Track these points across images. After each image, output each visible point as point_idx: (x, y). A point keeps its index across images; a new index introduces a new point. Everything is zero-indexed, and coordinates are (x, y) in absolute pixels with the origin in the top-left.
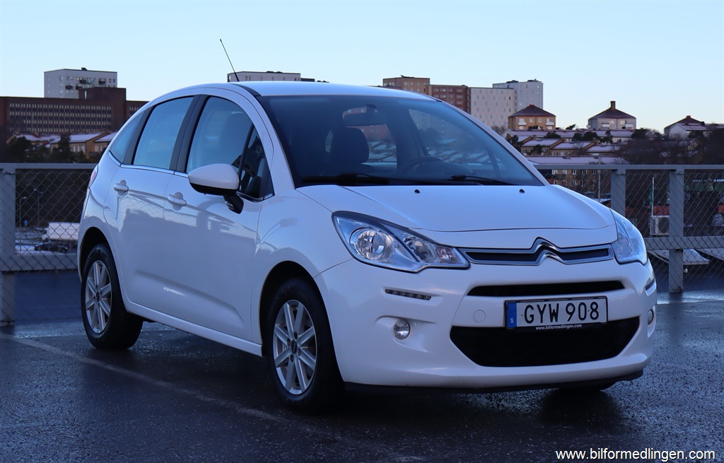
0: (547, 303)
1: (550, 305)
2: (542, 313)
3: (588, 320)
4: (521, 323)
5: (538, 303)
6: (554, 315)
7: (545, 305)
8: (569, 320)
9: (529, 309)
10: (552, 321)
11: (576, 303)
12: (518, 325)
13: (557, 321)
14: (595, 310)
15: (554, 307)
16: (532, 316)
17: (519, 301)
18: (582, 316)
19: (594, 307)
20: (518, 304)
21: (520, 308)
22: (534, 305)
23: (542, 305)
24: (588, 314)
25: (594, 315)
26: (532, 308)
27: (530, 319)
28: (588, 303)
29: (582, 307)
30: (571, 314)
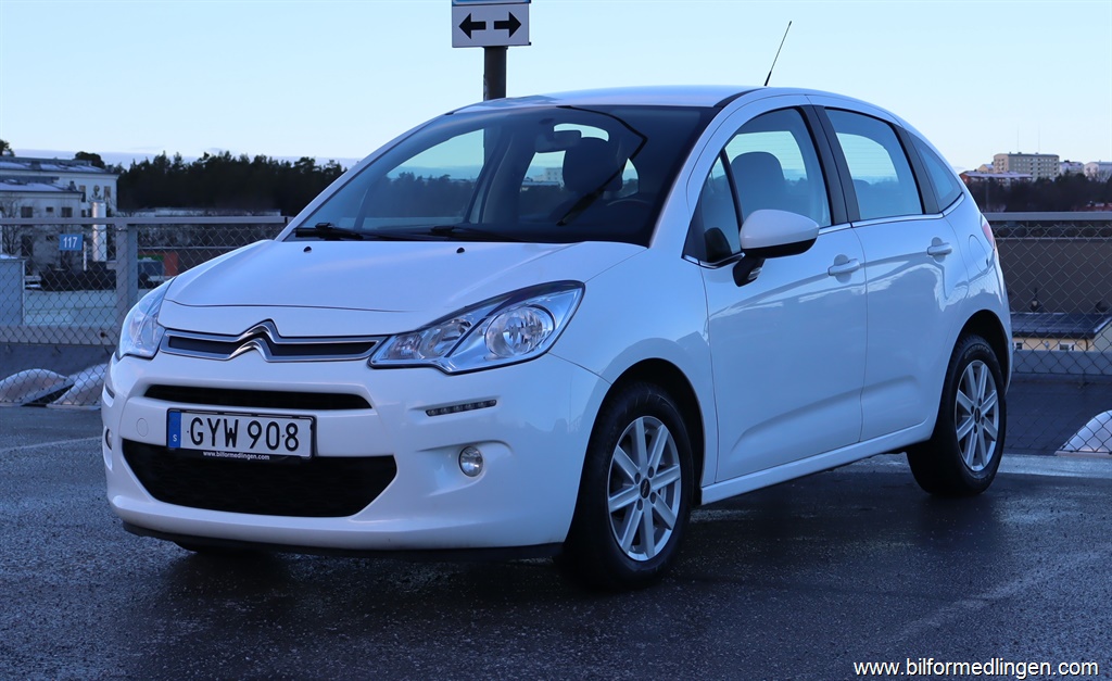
0: (222, 417)
1: (225, 421)
2: (214, 431)
3: (282, 451)
4: (186, 443)
5: (209, 416)
6: (231, 436)
7: (219, 420)
8: (252, 447)
9: (197, 423)
10: (227, 445)
11: (264, 422)
12: (182, 446)
13: (234, 446)
14: (292, 436)
15: (231, 425)
16: (200, 434)
17: (184, 411)
18: (273, 444)
19: (292, 430)
20: (183, 414)
21: (186, 419)
22: (204, 418)
23: (214, 419)
24: (282, 441)
25: (292, 443)
26: (201, 423)
27: (197, 439)
28: (283, 423)
29: (273, 429)
30: (256, 438)
